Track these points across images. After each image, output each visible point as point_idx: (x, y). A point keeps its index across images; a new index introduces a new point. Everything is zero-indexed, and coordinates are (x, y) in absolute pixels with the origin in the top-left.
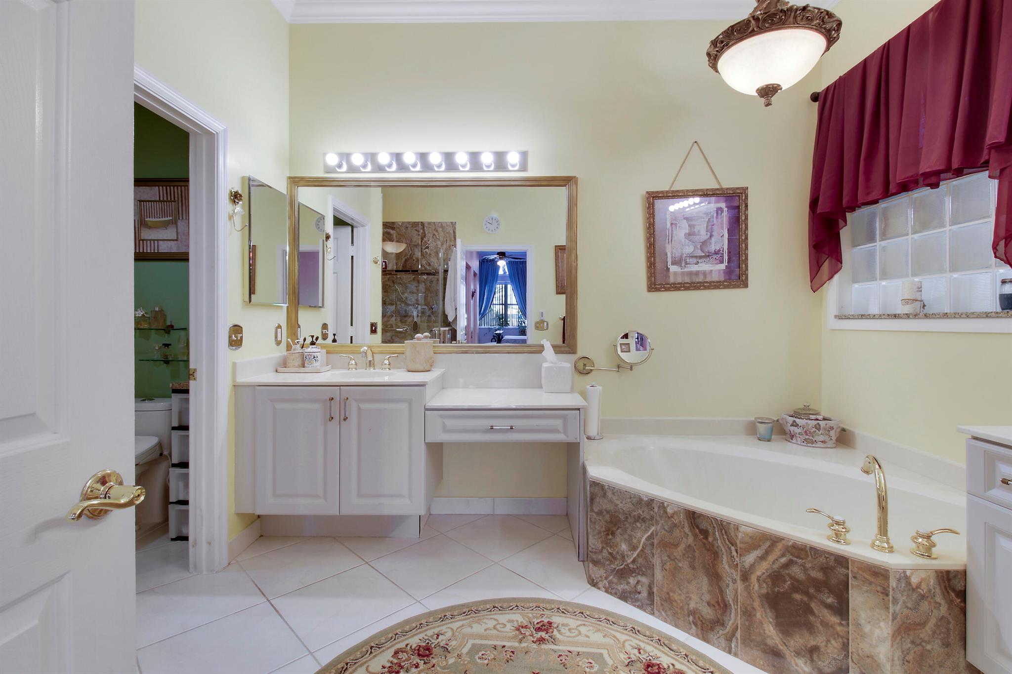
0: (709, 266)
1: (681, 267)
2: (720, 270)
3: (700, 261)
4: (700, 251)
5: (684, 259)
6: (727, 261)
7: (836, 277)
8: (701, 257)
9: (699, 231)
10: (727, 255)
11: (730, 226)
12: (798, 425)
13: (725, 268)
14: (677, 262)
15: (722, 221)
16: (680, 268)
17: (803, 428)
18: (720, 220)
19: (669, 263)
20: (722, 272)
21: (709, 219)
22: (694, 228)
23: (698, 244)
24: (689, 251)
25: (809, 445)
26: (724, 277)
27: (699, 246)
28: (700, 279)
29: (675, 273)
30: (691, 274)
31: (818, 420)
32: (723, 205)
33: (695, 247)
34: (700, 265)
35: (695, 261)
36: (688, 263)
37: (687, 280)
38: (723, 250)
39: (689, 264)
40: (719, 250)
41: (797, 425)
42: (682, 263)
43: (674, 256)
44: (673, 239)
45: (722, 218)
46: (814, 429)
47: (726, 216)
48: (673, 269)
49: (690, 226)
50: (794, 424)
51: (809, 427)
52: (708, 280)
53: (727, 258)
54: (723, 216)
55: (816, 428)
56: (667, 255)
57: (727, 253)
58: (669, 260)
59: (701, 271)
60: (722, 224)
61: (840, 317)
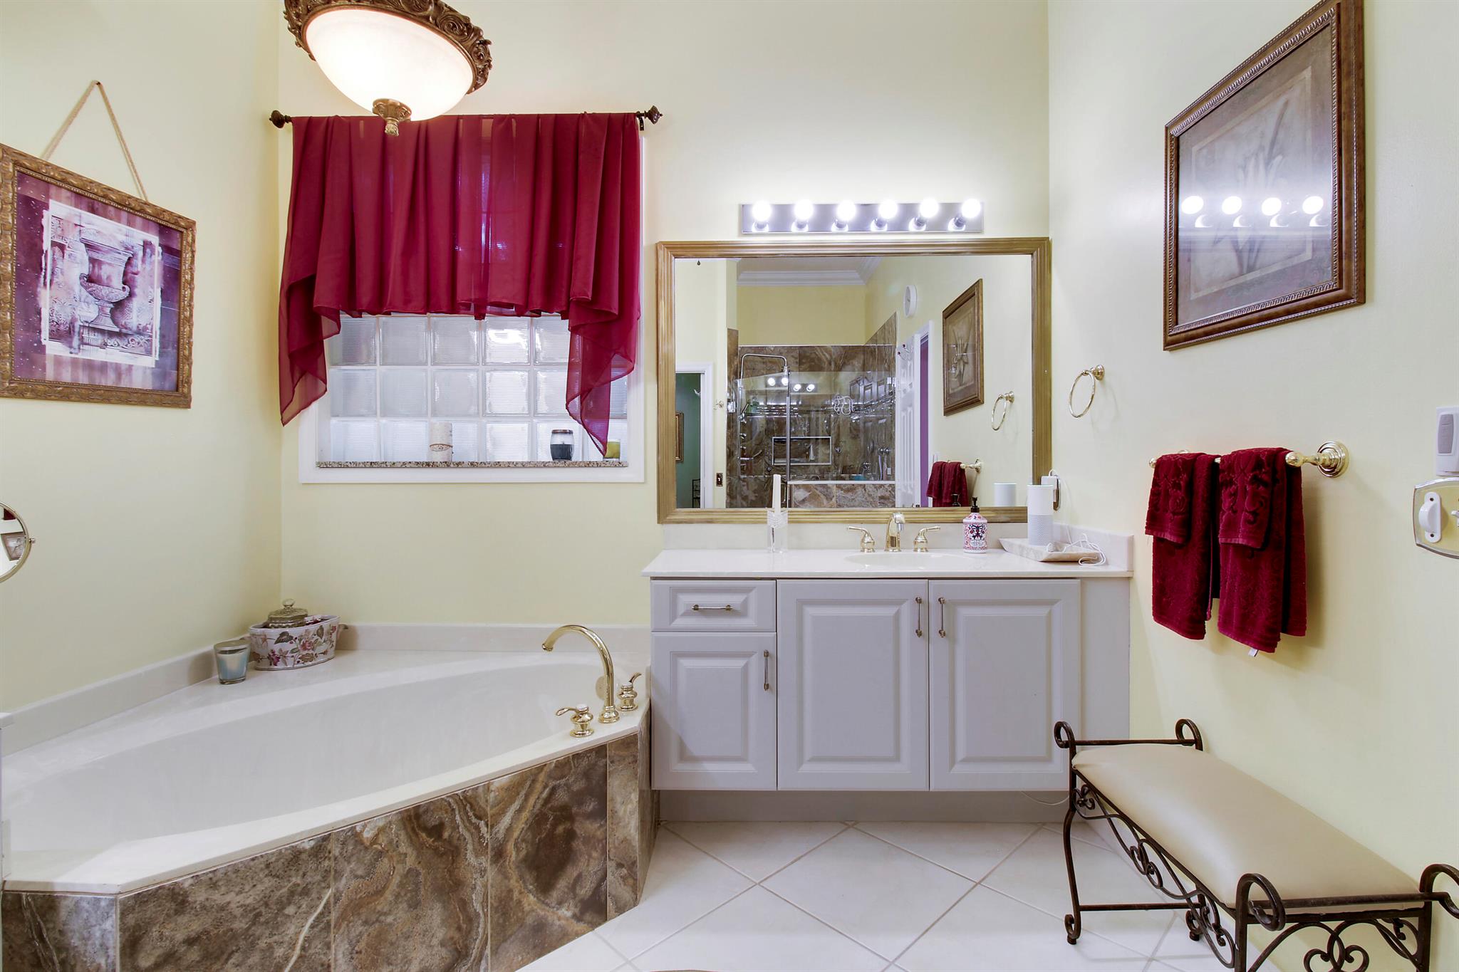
0: (127, 356)
1: (71, 347)
2: (145, 368)
3: (110, 342)
4: (110, 321)
5: (77, 330)
6: (158, 353)
7: (315, 405)
8: (111, 334)
9: (109, 278)
10: (158, 340)
11: (164, 284)
12: (292, 637)
13: (154, 366)
14: (63, 333)
15: (152, 269)
16: (68, 350)
17: (300, 640)
18: (148, 267)
19: (45, 334)
20: (149, 372)
21: (129, 259)
22: (100, 268)
23: (108, 305)
24: (89, 314)
25: (307, 664)
26: (153, 384)
27: (108, 310)
28: (109, 380)
29: (58, 361)
30: (89, 365)
31: (318, 622)
32: (155, 239)
33: (101, 310)
34: (109, 350)
35: (98, 339)
36: (85, 341)
37: (83, 379)
38: (152, 329)
39: (88, 344)
40: (145, 328)
41: (290, 639)
42: (72, 338)
43: (56, 320)
44: (56, 280)
45: (152, 263)
46: (316, 637)
47: (159, 262)
48: (54, 348)
49: (93, 261)
50: (283, 638)
51: (310, 636)
52: (124, 384)
53: (158, 346)
54: (154, 261)
55: (318, 636)
56: (39, 313)
57: (158, 337)
58: (45, 327)
59: (111, 363)
60: (151, 276)
61: (323, 465)
